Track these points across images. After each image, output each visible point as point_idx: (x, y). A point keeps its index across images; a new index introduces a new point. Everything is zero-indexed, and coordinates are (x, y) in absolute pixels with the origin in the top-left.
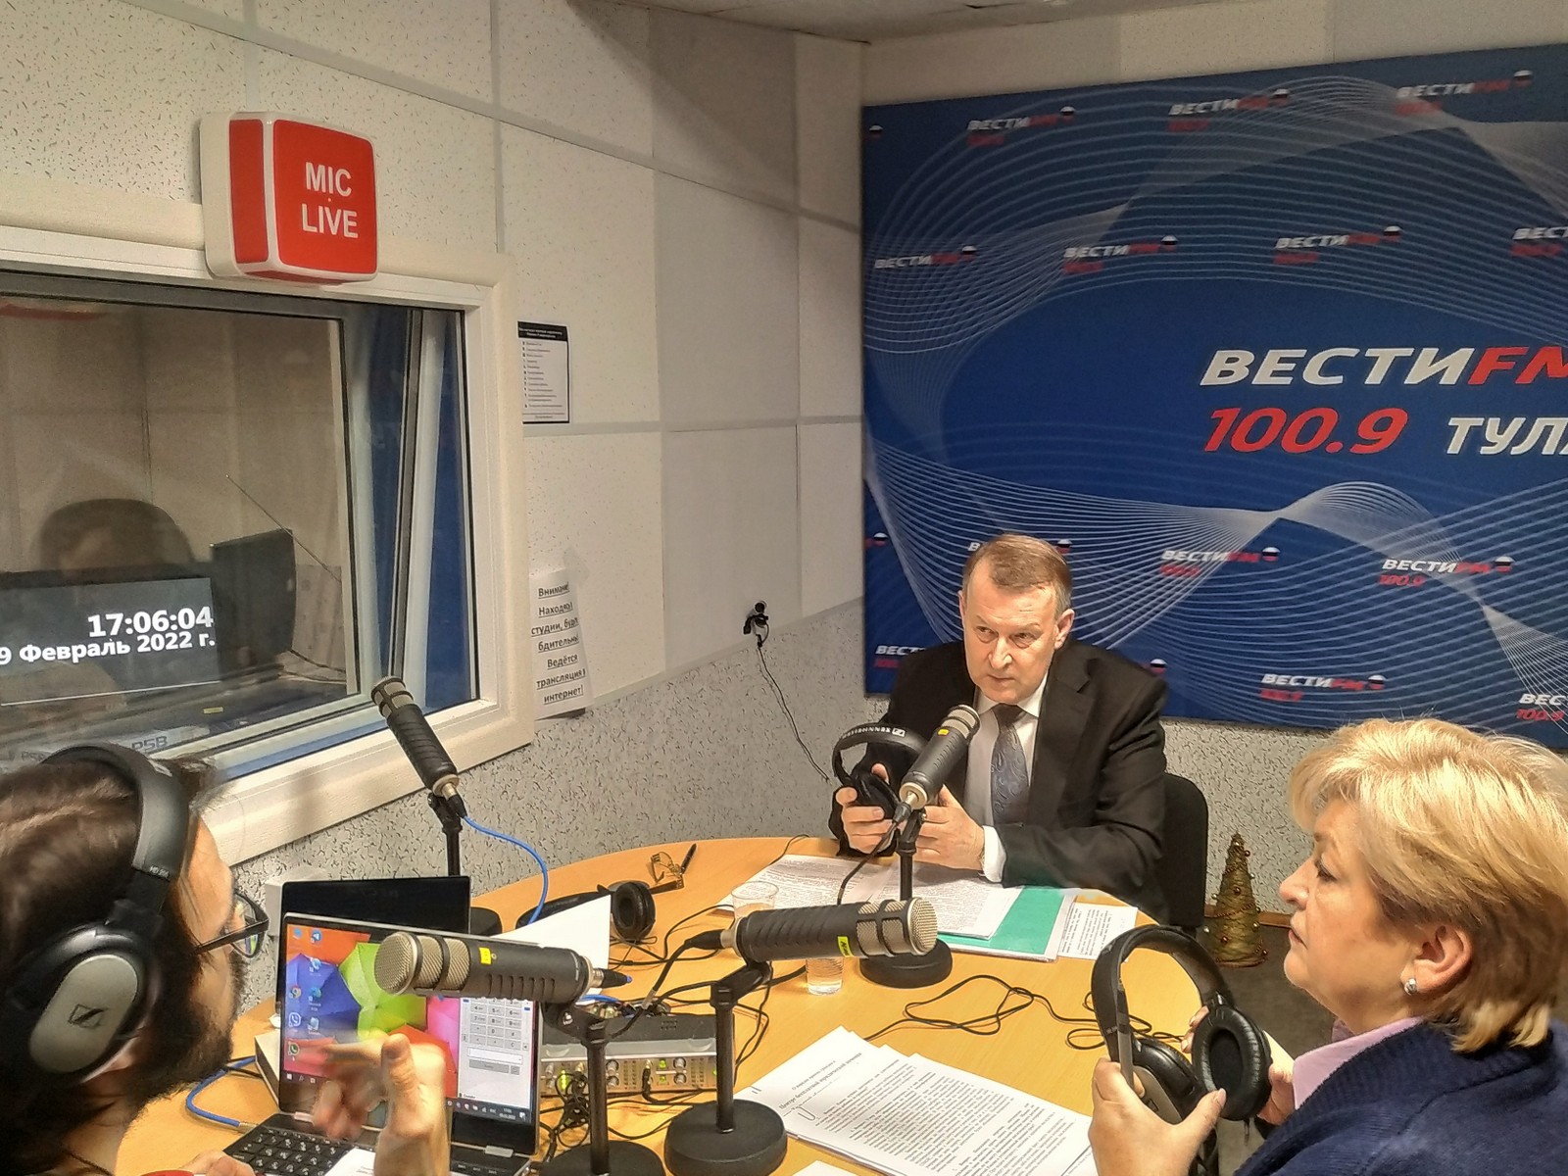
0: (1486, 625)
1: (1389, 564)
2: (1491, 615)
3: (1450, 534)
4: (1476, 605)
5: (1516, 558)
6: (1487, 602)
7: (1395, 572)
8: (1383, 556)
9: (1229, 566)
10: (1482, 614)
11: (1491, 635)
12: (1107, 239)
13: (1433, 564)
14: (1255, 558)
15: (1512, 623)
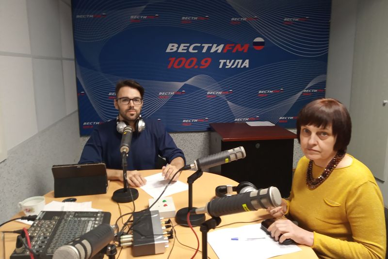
0: (228, 105)
1: (208, 93)
2: (229, 103)
3: (221, 85)
4: (226, 101)
5: (233, 90)
6: (228, 100)
7: (210, 94)
8: (207, 91)
9: (175, 95)
10: (227, 103)
11: (229, 107)
12: (141, 14)
13: (217, 93)
14: (180, 93)
15: (233, 104)
